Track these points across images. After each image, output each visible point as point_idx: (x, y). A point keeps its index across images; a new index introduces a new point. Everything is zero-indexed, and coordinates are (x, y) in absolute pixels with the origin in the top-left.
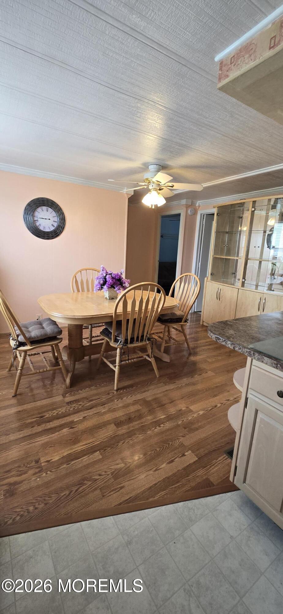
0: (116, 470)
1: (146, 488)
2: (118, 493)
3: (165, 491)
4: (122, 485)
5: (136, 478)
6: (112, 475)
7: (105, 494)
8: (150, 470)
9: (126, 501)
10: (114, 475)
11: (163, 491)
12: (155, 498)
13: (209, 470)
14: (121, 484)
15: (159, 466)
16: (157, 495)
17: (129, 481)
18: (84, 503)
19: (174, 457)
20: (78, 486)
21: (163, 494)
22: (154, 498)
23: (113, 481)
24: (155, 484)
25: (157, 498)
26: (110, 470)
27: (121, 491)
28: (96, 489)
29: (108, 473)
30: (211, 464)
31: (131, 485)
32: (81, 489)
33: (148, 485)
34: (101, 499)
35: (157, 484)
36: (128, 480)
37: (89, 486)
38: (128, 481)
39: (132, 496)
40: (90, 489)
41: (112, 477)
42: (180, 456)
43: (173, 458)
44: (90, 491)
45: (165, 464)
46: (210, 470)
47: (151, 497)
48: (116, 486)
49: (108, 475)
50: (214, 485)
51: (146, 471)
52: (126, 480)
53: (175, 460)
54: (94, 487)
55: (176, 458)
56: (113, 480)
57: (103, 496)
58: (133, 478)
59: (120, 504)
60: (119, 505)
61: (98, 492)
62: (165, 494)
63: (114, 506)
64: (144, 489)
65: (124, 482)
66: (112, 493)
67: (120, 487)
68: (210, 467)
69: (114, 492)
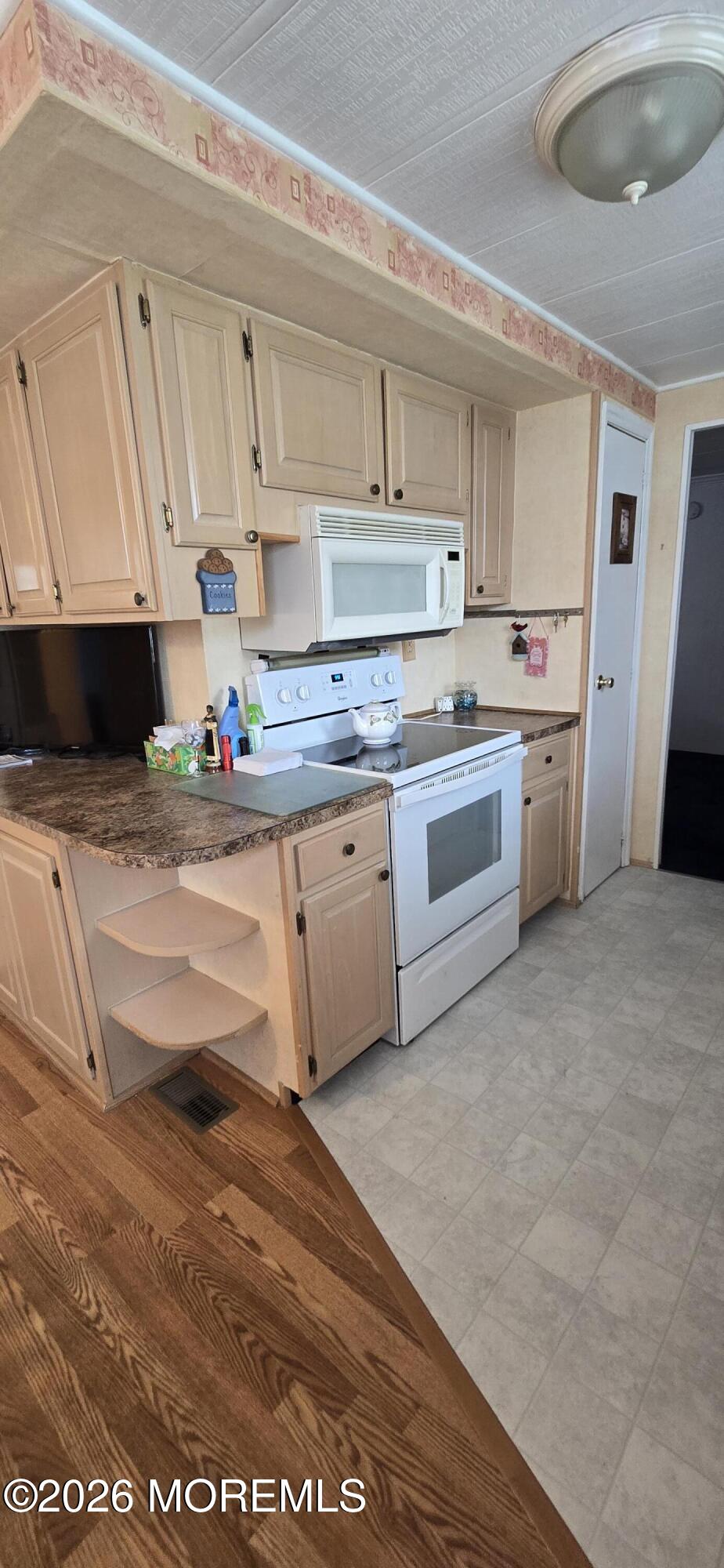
0: (320, 1407)
1: (350, 1290)
2: (391, 1364)
3: (345, 1241)
4: (364, 1361)
5: (331, 1329)
6: (341, 1413)
7: (410, 1404)
8: (293, 1294)
9: (403, 1331)
10: (339, 1406)
11: (347, 1246)
12: (371, 1260)
13: (263, 1158)
14: (364, 1368)
15: (274, 1275)
16: (361, 1256)
17: (347, 1345)
19: (235, 1241)
21: (353, 1243)
22: (369, 1262)
23: (362, 1395)
24: (333, 1269)
25: (368, 1256)
26: (325, 1427)
27: (381, 1357)
28: (408, 1446)
29: (339, 1429)
30: (243, 1156)
31: (355, 1335)
33: (341, 1288)
34: (428, 1408)
35: (331, 1265)
36: (341, 1349)
37: (407, 1478)
39: (385, 1320)
40: (415, 1467)
41: (349, 1411)
42: (227, 1226)
43: (238, 1245)
44: (420, 1466)
45: (264, 1259)
46: (263, 1156)
47: (371, 1269)
48: (373, 1378)
49: (347, 1427)
50: (299, 1146)
51: (301, 1304)
52: (345, 1353)
53: (246, 1236)
54: (402, 1459)
55: (238, 1235)
56: (359, 1396)
57: (417, 1406)
58: (330, 1335)
59: (419, 1343)
60: (422, 1346)
61: (411, 1433)
62: (352, 1238)
63: (430, 1357)
64: (355, 1295)
65: (354, 1362)
66: (398, 1382)
67: (375, 1366)
68: (252, 1156)
69: (394, 1379)
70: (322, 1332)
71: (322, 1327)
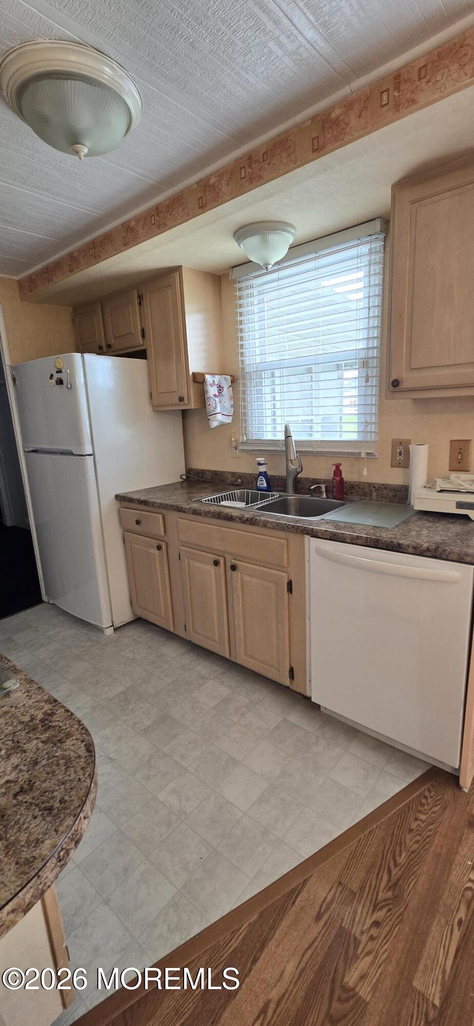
0: (356, 957)
1: (273, 941)
2: (320, 903)
3: (232, 949)
4: (322, 923)
5: (303, 955)
6: (355, 938)
7: (340, 888)
9: (299, 894)
10: (352, 940)
11: (235, 949)
12: (248, 922)
14: (326, 924)
16: (245, 932)
17: (312, 939)
18: (361, 857)
20: (394, 880)
21: (233, 940)
22: (250, 924)
23: (342, 922)
25: (244, 927)
26: (366, 950)
27: (317, 910)
28: (361, 889)
29: (364, 938)
31: (305, 932)
32: (385, 877)
33: (271, 949)
34: (340, 876)
36: (316, 943)
37: (376, 891)
38: (316, 938)
39: (292, 908)
40: (370, 883)
41: (353, 932)
47: (255, 922)
48: (330, 915)
49: (362, 933)
52: (319, 939)
54: (369, 892)
56: (343, 925)
57: (340, 883)
59: (305, 882)
60: (306, 880)
61: (354, 888)
62: (228, 943)
63: (312, 875)
64: (276, 936)
65: (323, 931)
66: (330, 897)
67: (323, 914)
69: (328, 900)
70: (307, 963)
71: (303, 964)
